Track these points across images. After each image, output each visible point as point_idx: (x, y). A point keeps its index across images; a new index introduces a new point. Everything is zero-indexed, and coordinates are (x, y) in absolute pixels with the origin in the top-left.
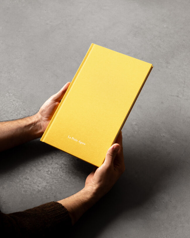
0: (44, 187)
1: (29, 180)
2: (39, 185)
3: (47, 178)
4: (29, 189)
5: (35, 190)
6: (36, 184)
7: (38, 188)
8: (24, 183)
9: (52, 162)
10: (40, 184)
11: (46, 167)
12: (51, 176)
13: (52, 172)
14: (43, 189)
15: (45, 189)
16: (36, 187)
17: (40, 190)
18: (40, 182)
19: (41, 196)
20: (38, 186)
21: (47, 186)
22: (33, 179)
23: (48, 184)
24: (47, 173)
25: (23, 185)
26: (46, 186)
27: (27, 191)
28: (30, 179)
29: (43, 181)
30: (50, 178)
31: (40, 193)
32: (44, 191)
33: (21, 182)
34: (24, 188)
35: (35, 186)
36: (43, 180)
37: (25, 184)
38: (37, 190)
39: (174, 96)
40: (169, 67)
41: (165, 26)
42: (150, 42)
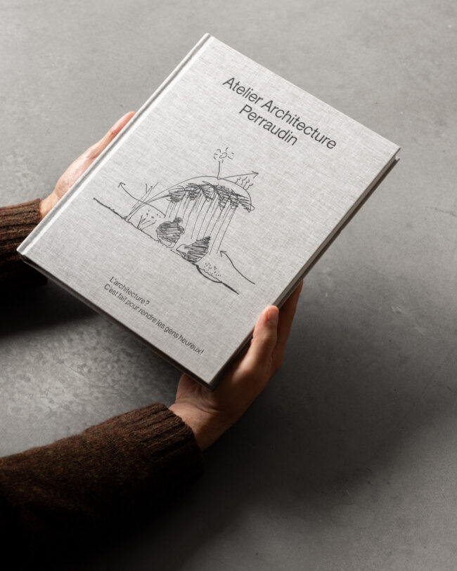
0: (66, 405)
1: (30, 384)
2: (55, 400)
3: (78, 382)
4: (26, 406)
5: (41, 410)
6: (47, 395)
7: (50, 405)
8: (15, 390)
9: (98, 343)
10: (56, 395)
11: (80, 355)
12: (89, 378)
13: (93, 370)
14: (62, 409)
15: (68, 412)
16: (46, 401)
17: (54, 410)
18: (56, 391)
19: (55, 426)
20: (51, 401)
21: (74, 405)
22: (42, 382)
23: (77, 400)
24: (79, 370)
25: (13, 394)
26: (71, 403)
27: (20, 409)
28: (33, 380)
29: (65, 390)
30: (85, 383)
31: (53, 418)
32: (65, 414)
33: (9, 386)
34: (15, 402)
35: (42, 399)
36: (67, 388)
37: (19, 392)
38: (48, 410)
39: (443, 211)
40: (443, 135)
41: (450, 26)
42: (404, 64)
